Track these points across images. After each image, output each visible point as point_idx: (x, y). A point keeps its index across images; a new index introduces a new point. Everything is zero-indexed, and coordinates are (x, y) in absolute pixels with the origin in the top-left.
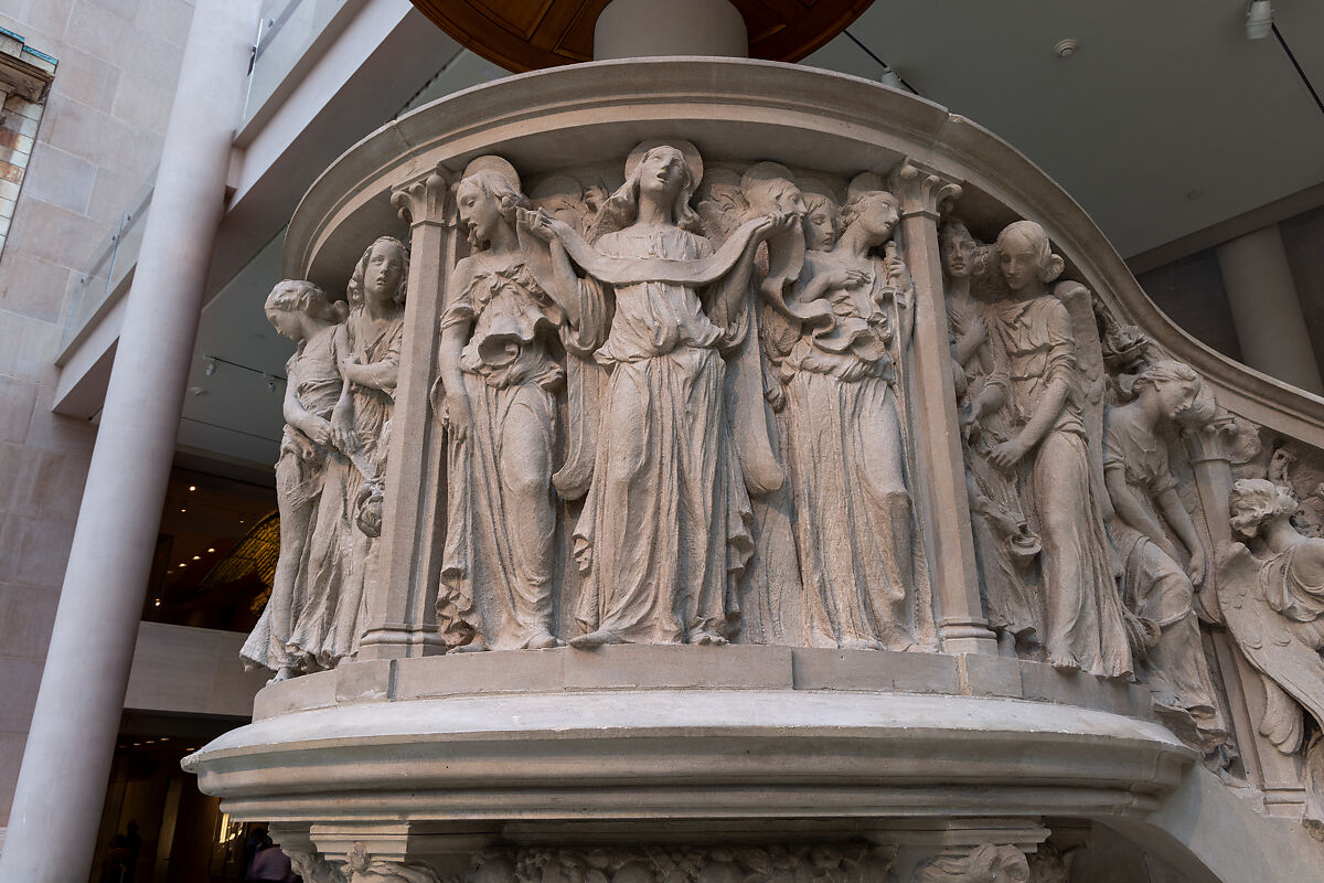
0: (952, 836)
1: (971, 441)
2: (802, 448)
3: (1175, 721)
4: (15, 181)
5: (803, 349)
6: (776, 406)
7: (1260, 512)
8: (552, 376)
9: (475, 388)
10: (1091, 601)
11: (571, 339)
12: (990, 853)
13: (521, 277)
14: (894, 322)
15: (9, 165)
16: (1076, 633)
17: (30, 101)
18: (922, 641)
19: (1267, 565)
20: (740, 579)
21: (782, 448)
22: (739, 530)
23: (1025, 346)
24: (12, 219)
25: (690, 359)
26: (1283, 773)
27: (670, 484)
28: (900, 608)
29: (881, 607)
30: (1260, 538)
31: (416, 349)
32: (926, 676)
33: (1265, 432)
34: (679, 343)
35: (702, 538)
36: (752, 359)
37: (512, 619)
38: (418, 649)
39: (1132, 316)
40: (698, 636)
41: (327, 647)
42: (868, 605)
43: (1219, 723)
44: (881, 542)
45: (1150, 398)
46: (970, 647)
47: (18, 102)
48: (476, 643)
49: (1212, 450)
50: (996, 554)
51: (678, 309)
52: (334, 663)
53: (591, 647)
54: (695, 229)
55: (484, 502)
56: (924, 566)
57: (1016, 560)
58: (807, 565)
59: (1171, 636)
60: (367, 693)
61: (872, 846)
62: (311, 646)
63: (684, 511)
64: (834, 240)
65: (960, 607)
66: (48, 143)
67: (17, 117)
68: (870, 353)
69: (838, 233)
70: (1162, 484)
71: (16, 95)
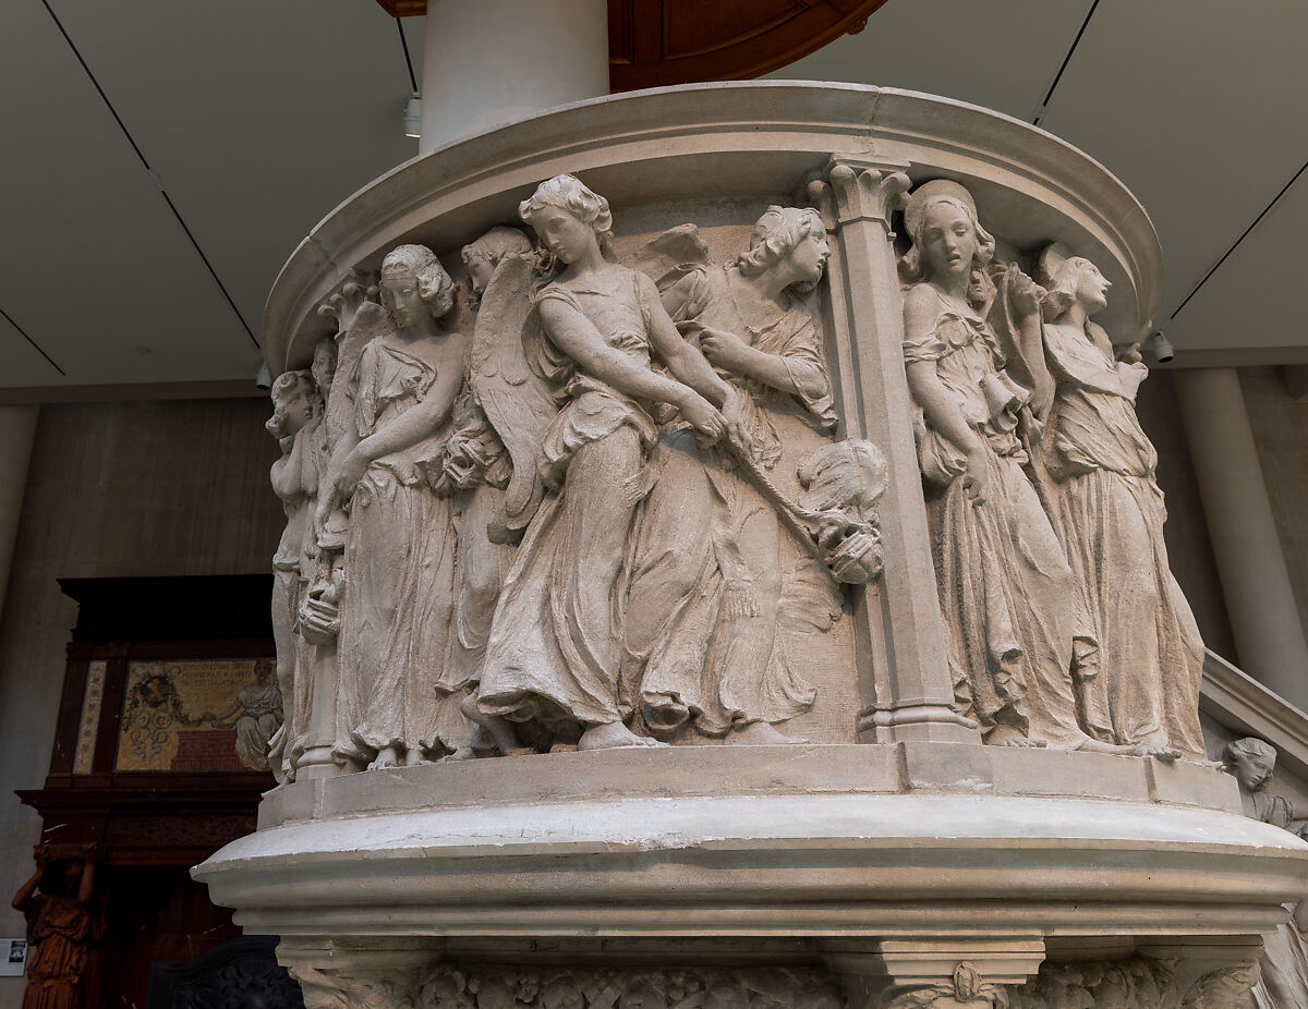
41: (724, 705)
52: (738, 724)
60: (963, 782)
62: (690, 695)
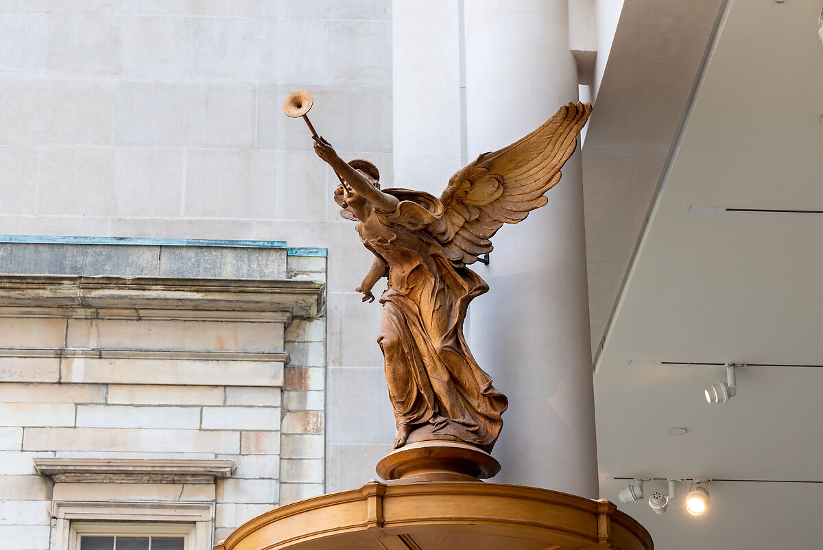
4: (317, 431)
15: (306, 412)
17: (309, 319)
24: (325, 483)
47: (298, 327)
66: (341, 364)
67: (301, 346)
71: (294, 318)
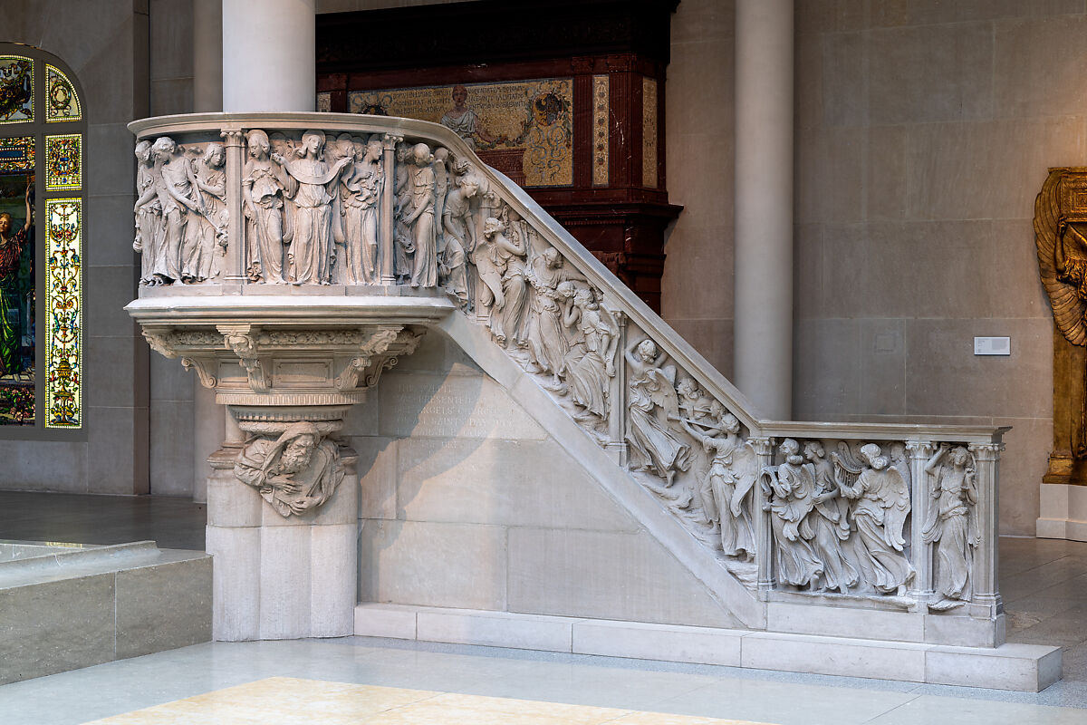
0: (379, 329)
1: (397, 219)
2: (350, 228)
3: (452, 298)
5: (351, 199)
6: (343, 215)
7: (492, 230)
8: (280, 205)
9: (259, 208)
10: (427, 265)
11: (286, 194)
12: (388, 332)
13: (270, 172)
14: (378, 188)
16: (420, 276)
18: (377, 282)
19: (491, 246)
20: (332, 266)
21: (344, 229)
22: (333, 254)
23: (418, 184)
25: (323, 208)
26: (484, 311)
27: (317, 244)
28: (372, 273)
29: (367, 272)
30: (491, 238)
31: (236, 191)
32: (377, 291)
33: (501, 200)
34: (320, 205)
35: (324, 257)
36: (337, 202)
37: (271, 274)
38: (246, 282)
39: (464, 154)
40: (324, 283)
41: (200, 275)
42: (364, 272)
43: (467, 297)
44: (369, 256)
45: (463, 189)
46: (389, 283)
48: (261, 281)
49: (485, 204)
50: (401, 252)
51: (319, 194)
52: (203, 280)
53: (298, 285)
54: (323, 161)
55: (262, 242)
56: (379, 261)
57: (406, 254)
58: (349, 263)
59: (455, 271)
61: (359, 331)
62: (193, 274)
63: (321, 249)
64: (362, 160)
65: (388, 272)
68: (370, 202)
69: (364, 155)
70: (466, 215)
